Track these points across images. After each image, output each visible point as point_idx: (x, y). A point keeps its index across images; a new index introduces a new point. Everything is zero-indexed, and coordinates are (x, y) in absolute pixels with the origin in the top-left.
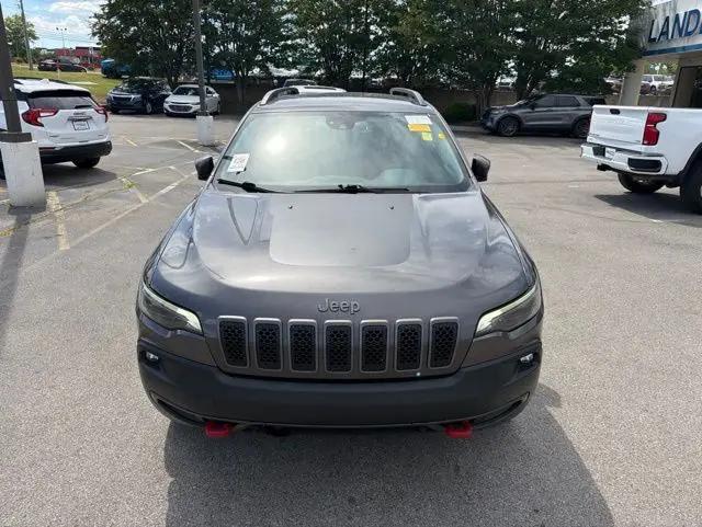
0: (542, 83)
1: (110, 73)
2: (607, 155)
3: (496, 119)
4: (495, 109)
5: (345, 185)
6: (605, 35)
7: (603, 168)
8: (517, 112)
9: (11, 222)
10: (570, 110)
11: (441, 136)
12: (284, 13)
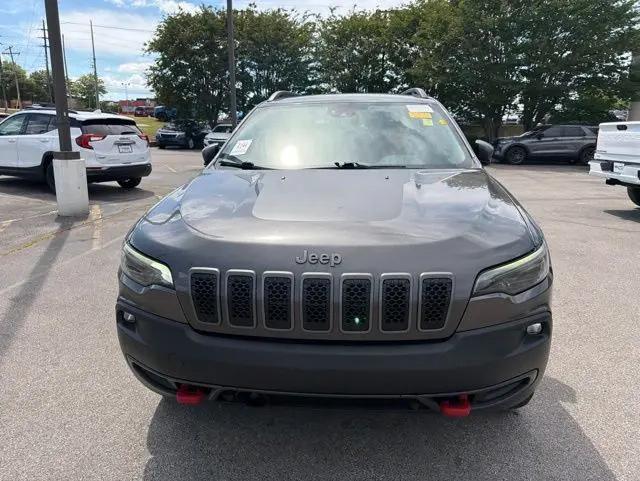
0: (547, 116)
1: (161, 117)
2: (615, 170)
3: (505, 147)
4: (503, 140)
5: (342, 164)
6: (609, 71)
7: (612, 182)
8: (523, 142)
9: (56, 227)
10: (576, 139)
11: (442, 121)
12: (310, 61)
